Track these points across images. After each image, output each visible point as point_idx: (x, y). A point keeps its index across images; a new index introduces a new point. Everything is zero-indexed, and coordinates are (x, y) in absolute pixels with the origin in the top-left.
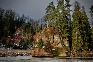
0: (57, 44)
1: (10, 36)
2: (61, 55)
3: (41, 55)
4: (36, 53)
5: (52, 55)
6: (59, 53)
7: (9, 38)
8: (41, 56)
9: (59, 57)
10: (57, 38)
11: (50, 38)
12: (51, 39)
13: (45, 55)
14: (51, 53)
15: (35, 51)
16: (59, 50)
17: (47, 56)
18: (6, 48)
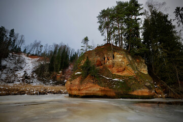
0: (122, 69)
1: (60, 72)
2: (135, 93)
3: (84, 92)
4: (74, 88)
5: (112, 94)
6: (130, 89)
7: (59, 74)
8: (86, 93)
9: (132, 98)
10: (122, 56)
11: (105, 56)
12: (108, 59)
13: (94, 92)
14: (110, 88)
15: (73, 82)
16: (129, 81)
17: (100, 94)
18: (54, 85)
